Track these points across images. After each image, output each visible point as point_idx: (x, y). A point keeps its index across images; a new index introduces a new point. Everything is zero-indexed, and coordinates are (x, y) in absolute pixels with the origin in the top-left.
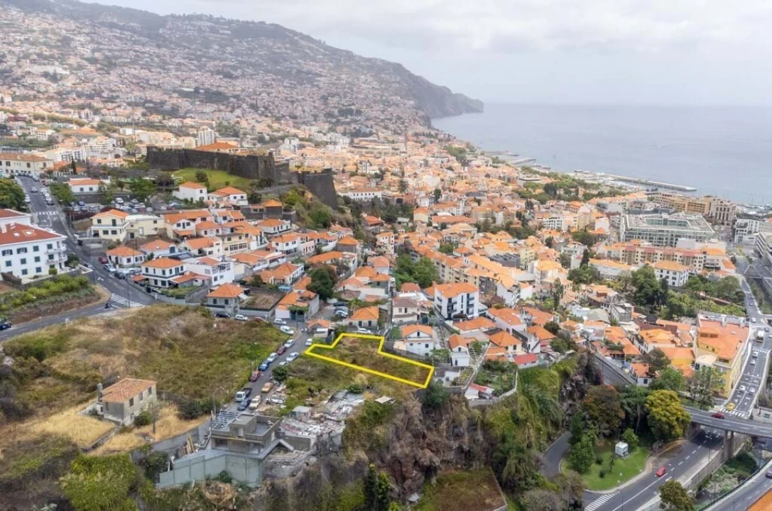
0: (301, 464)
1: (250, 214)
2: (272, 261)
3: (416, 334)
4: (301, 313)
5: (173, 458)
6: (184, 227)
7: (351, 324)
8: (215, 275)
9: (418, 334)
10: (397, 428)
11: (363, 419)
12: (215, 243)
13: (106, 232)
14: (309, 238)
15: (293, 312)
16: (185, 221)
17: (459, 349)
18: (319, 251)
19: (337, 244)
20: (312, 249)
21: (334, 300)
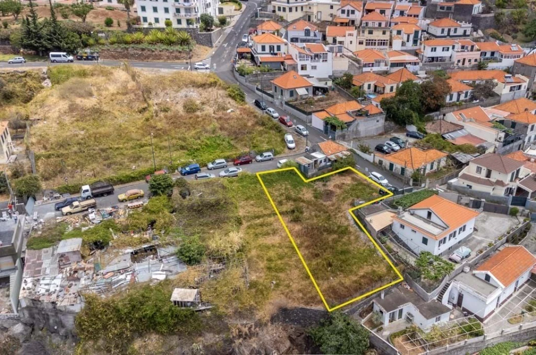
1: (435, 12)
2: (394, 65)
4: (334, 127)
6: (348, 15)
7: (381, 162)
8: (303, 63)
12: (347, 32)
13: (279, 9)
14: (476, 47)
15: (326, 123)
16: (351, 8)
17: (488, 278)
18: (480, 67)
19: (515, 62)
20: (473, 63)
21: (413, 128)
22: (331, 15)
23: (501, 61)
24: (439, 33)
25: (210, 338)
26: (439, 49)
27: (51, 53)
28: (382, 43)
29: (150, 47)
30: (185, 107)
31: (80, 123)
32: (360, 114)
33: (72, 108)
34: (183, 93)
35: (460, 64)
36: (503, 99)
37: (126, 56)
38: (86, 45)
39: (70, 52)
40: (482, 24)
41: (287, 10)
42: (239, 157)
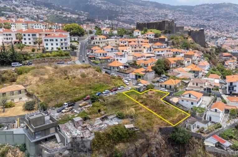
0: (55, 152)
1: (153, 41)
2: (147, 57)
3: (188, 96)
4: (140, 77)
5: (6, 128)
6: (124, 43)
7: (161, 85)
8: (116, 58)
9: (190, 95)
10: (136, 148)
11: (108, 135)
12: (128, 48)
13: (97, 43)
14: (171, 51)
15: (136, 76)
16: (124, 41)
17: (216, 110)
18: (174, 57)
19: (184, 54)
20: (171, 56)
21: (164, 75)
22: (116, 44)
23: (180, 54)
24: (157, 48)
25: (141, 141)
26: (160, 52)
27: (12, 63)
28: (140, 51)
29: (54, 58)
30: (81, 76)
31: (46, 84)
32: (146, 72)
33: (41, 79)
34: (79, 71)
35: (168, 56)
36: (186, 65)
37: (44, 62)
38: (25, 59)
39: (20, 62)
40: (169, 44)
41: (100, 43)
42: (112, 89)
